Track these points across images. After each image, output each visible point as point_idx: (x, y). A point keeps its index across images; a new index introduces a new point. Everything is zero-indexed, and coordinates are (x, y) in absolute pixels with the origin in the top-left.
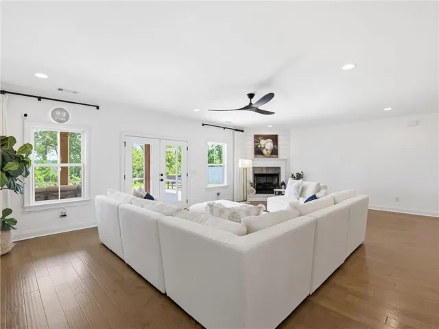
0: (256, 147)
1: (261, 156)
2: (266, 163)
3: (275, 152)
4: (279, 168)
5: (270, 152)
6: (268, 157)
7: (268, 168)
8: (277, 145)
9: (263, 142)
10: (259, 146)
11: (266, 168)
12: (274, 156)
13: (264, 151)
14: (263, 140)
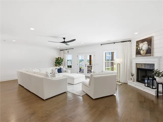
0: (137, 49)
1: (139, 55)
2: (144, 60)
3: (149, 52)
4: (154, 65)
5: (145, 52)
6: (144, 56)
7: (146, 64)
8: (151, 46)
9: (141, 45)
10: (138, 49)
11: (144, 64)
12: (148, 54)
13: (142, 52)
14: (141, 44)
